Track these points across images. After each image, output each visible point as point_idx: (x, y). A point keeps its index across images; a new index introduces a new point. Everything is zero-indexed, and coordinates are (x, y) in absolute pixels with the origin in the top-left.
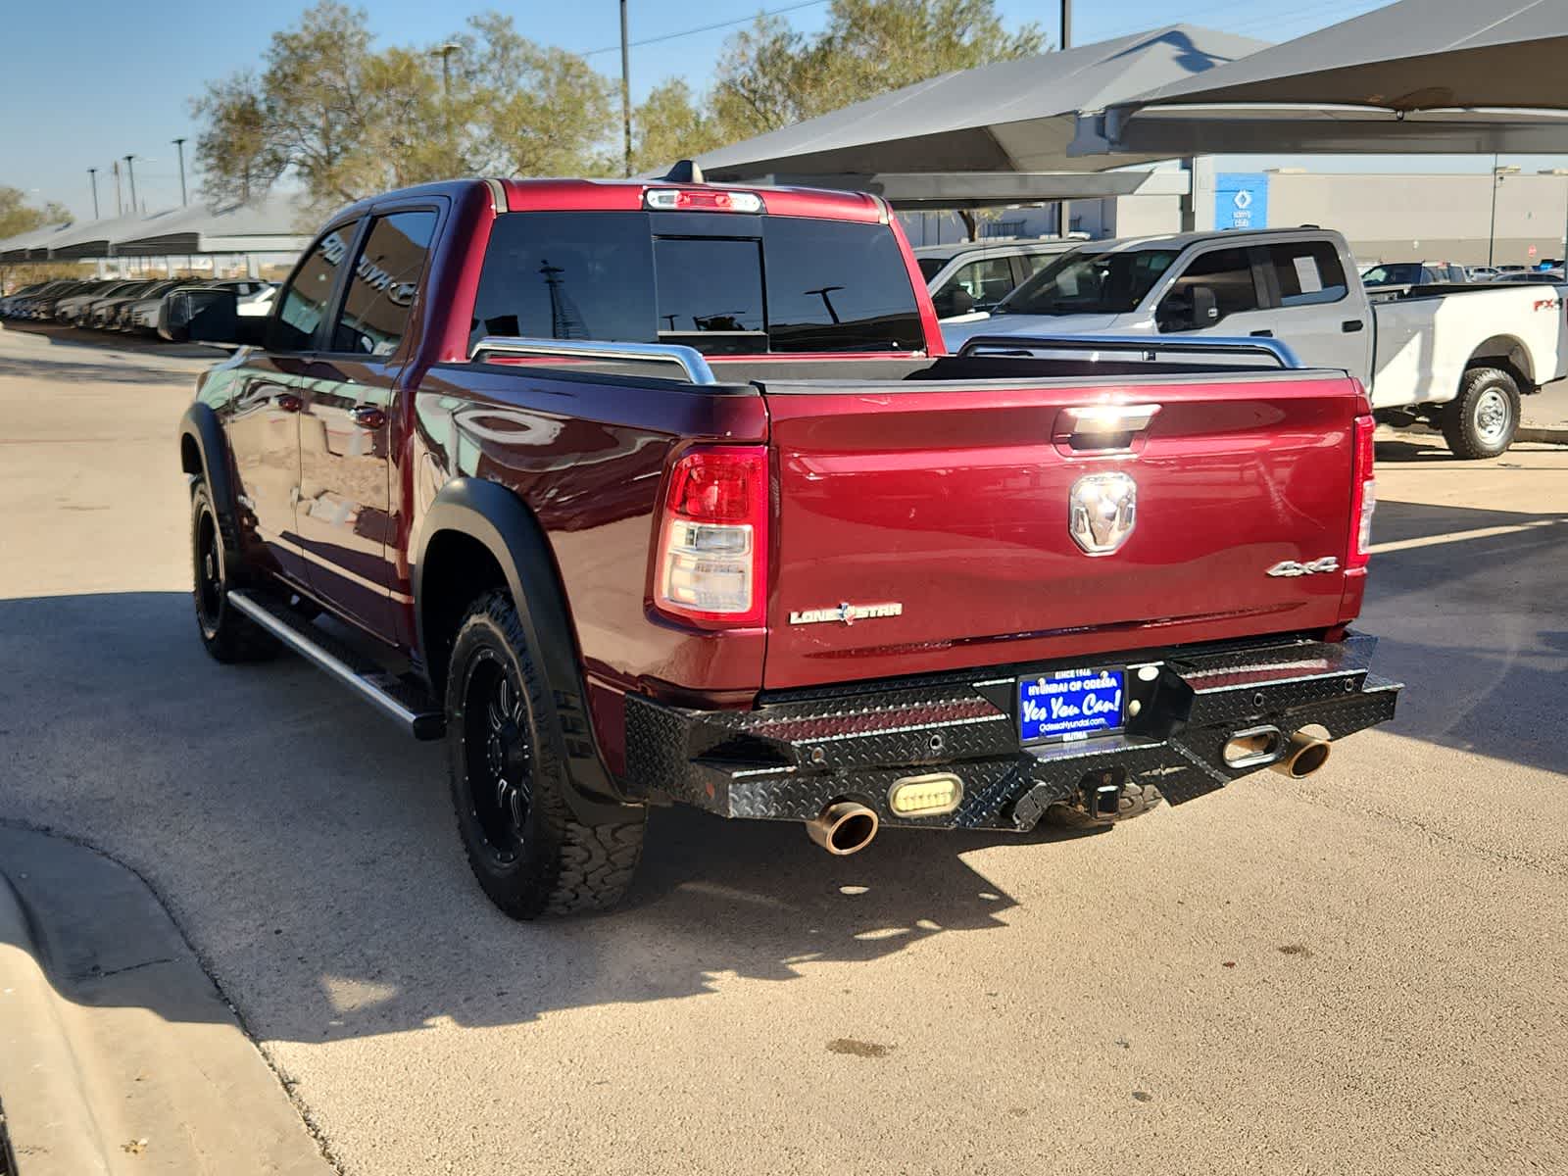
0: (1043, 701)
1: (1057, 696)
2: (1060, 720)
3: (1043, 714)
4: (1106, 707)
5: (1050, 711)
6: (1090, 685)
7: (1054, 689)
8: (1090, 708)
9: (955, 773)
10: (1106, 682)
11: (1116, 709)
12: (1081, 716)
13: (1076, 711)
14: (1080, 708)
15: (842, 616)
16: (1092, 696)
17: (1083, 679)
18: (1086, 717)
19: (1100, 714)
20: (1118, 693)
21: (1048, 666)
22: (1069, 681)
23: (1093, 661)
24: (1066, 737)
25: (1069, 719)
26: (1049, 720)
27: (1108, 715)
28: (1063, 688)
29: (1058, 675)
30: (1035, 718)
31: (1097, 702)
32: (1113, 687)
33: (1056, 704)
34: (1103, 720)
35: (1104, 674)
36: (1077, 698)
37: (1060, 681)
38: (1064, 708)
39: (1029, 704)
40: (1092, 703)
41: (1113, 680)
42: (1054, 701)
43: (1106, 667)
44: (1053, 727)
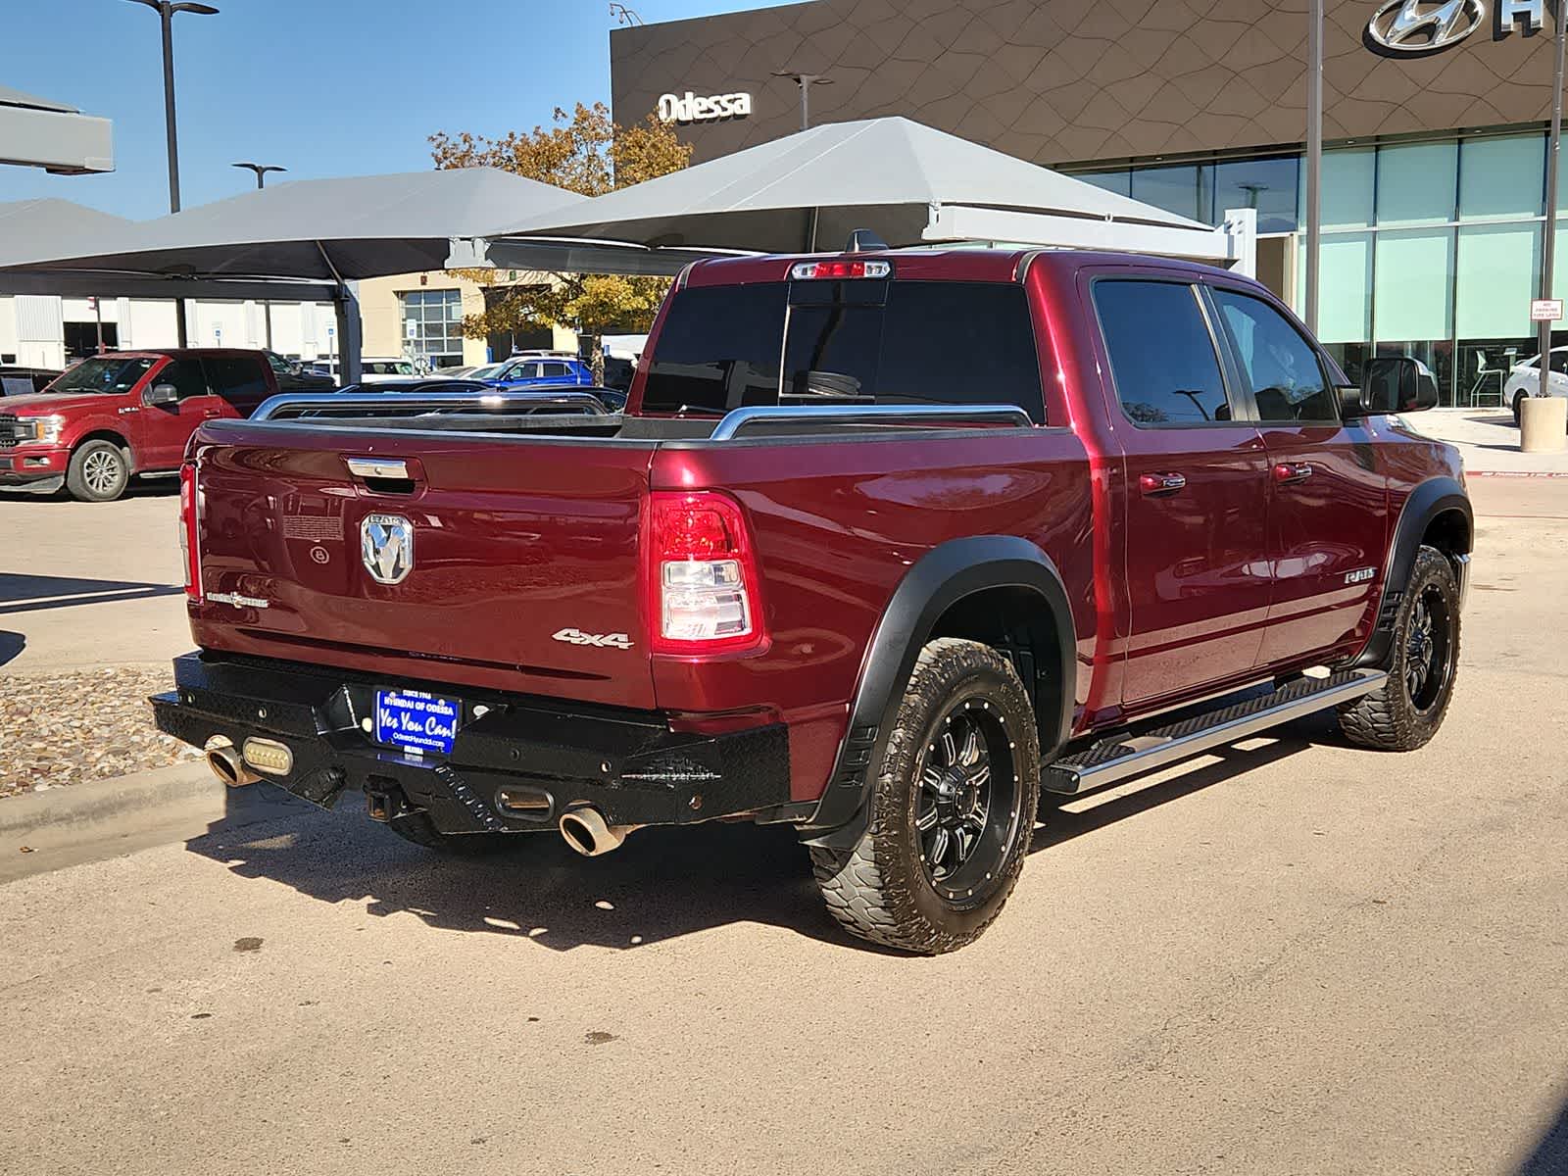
0: (395, 712)
1: (406, 710)
2: (407, 733)
3: (395, 723)
4: (445, 732)
5: (400, 723)
6: (431, 708)
7: (401, 703)
8: (431, 729)
9: (285, 743)
11: (453, 737)
12: (422, 735)
13: (420, 729)
14: (423, 726)
16: (433, 719)
17: (426, 702)
18: (429, 737)
19: (438, 738)
20: (454, 723)
21: (399, 683)
22: (415, 700)
23: (439, 689)
24: (407, 748)
25: (414, 733)
26: (399, 730)
27: (446, 741)
28: (410, 705)
29: (406, 693)
30: (389, 725)
31: (437, 724)
32: (449, 716)
33: (405, 718)
34: (441, 744)
35: (442, 702)
36: (419, 717)
37: (407, 698)
38: (411, 723)
39: (385, 710)
40: (433, 726)
41: (451, 709)
42: (403, 714)
43: (445, 696)
44: (402, 737)
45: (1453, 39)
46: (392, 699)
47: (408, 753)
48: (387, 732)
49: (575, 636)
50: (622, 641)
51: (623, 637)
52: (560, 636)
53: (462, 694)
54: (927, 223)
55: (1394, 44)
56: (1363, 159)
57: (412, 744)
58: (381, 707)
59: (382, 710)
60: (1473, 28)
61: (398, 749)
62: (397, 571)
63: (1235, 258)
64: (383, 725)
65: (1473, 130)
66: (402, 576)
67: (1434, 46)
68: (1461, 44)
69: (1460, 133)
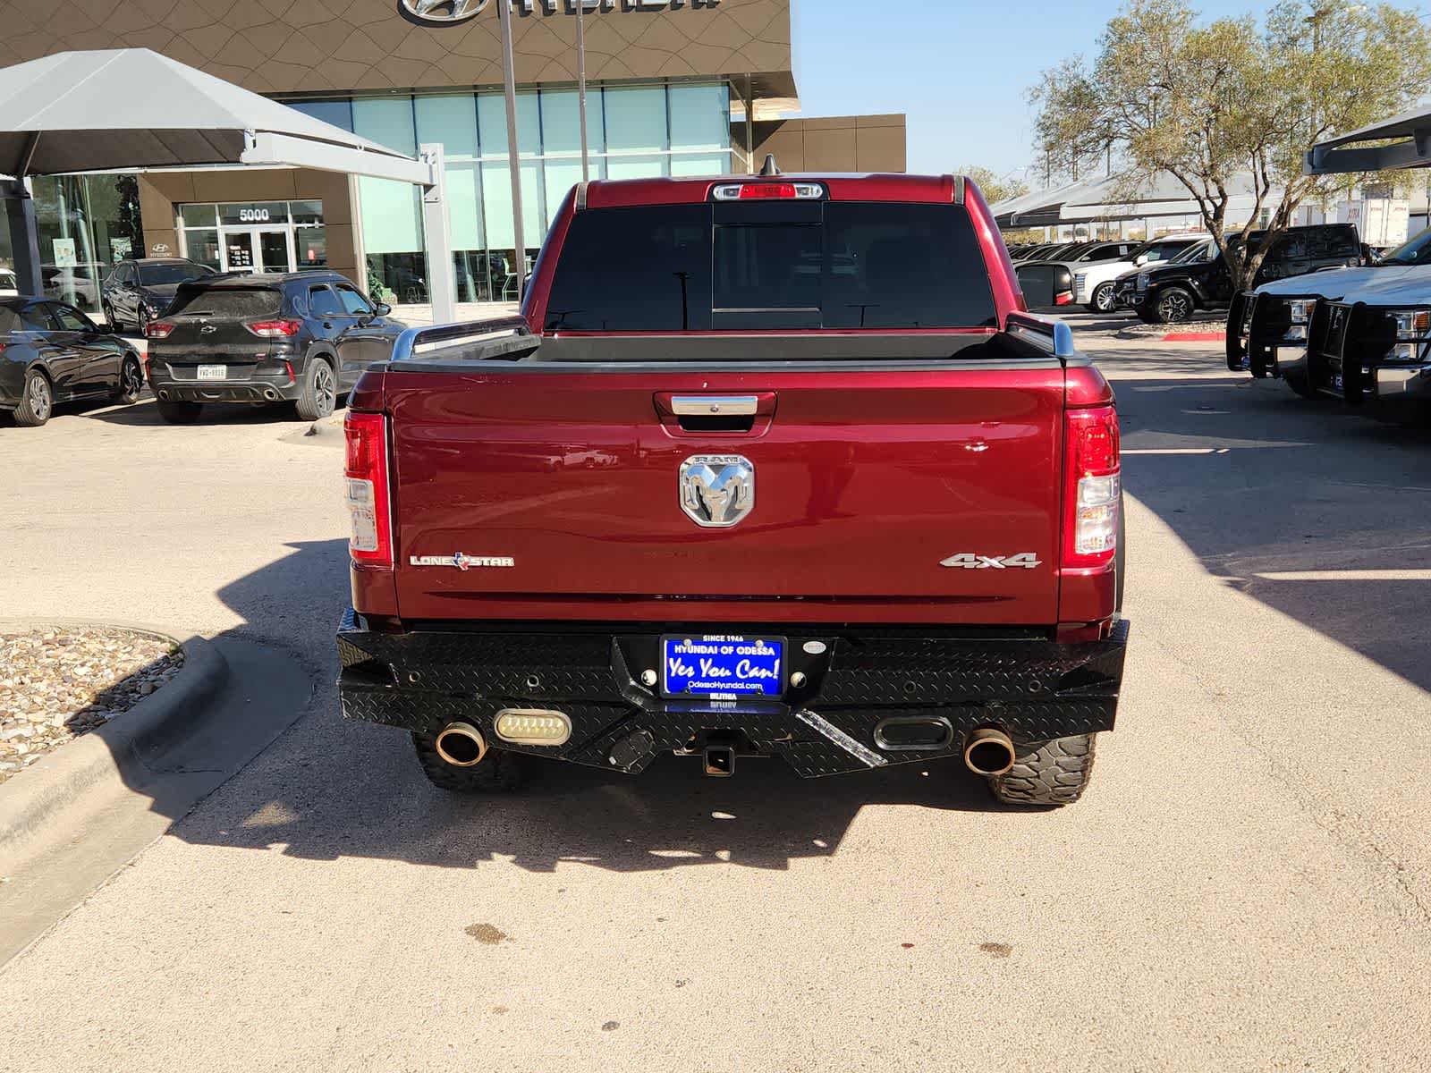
0: (691, 660)
1: (706, 657)
2: (709, 679)
3: (691, 672)
4: (764, 673)
5: (698, 670)
6: (741, 651)
7: (701, 650)
8: (743, 672)
9: (562, 711)
10: (761, 649)
11: (775, 677)
12: (733, 679)
13: (728, 673)
14: (733, 671)
15: (456, 562)
16: (747, 662)
17: (736, 645)
18: (740, 681)
19: (756, 680)
20: (777, 663)
21: (697, 629)
22: (720, 645)
23: (751, 630)
24: (713, 696)
25: (718, 679)
26: (697, 677)
27: (767, 682)
28: (712, 650)
29: (706, 638)
30: (681, 674)
31: (752, 667)
32: (771, 656)
33: (705, 667)
34: (759, 686)
35: (760, 643)
36: (729, 662)
37: (708, 644)
38: (716, 669)
39: (675, 661)
40: (747, 668)
41: (771, 649)
42: (702, 661)
43: (762, 636)
44: (700, 685)
45: (468, 14)
46: (688, 647)
47: (715, 700)
48: (678, 683)
49: (969, 561)
50: (1031, 560)
51: (1031, 557)
52: (951, 562)
53: (787, 633)
54: (243, 147)
55: (423, 15)
56: (403, 106)
57: (717, 690)
58: (669, 656)
59: (671, 660)
60: (480, 8)
61: (702, 698)
62: (731, 512)
63: (434, 183)
64: (673, 674)
65: (487, 87)
66: (740, 517)
67: (454, 19)
68: (475, 19)
69: (475, 89)
